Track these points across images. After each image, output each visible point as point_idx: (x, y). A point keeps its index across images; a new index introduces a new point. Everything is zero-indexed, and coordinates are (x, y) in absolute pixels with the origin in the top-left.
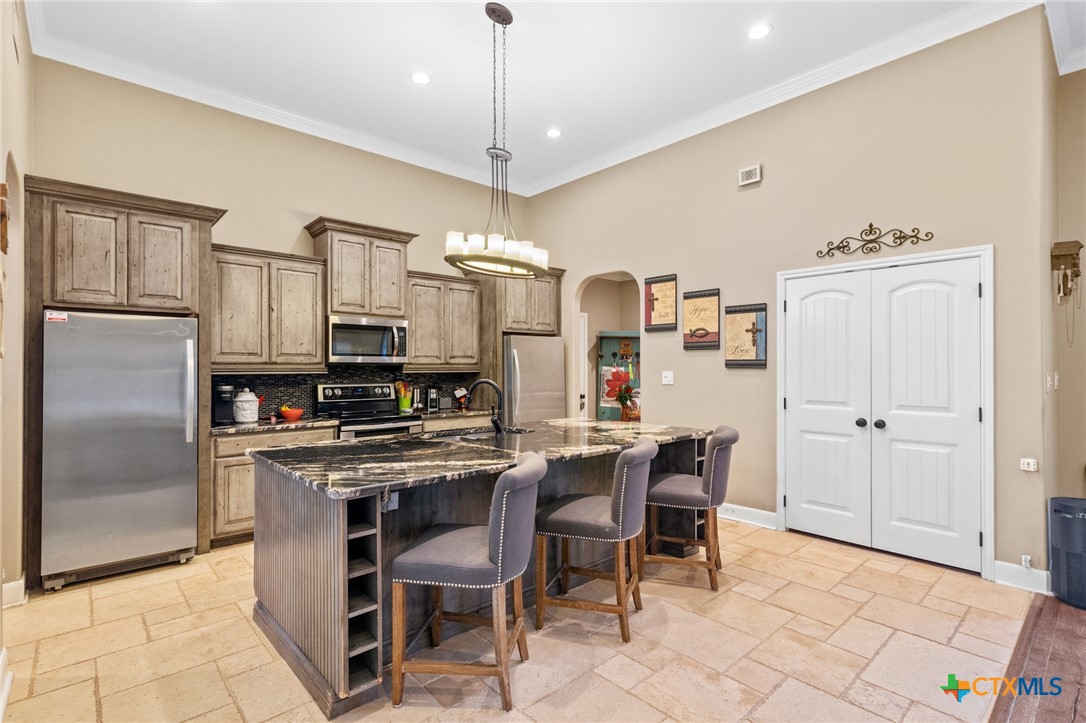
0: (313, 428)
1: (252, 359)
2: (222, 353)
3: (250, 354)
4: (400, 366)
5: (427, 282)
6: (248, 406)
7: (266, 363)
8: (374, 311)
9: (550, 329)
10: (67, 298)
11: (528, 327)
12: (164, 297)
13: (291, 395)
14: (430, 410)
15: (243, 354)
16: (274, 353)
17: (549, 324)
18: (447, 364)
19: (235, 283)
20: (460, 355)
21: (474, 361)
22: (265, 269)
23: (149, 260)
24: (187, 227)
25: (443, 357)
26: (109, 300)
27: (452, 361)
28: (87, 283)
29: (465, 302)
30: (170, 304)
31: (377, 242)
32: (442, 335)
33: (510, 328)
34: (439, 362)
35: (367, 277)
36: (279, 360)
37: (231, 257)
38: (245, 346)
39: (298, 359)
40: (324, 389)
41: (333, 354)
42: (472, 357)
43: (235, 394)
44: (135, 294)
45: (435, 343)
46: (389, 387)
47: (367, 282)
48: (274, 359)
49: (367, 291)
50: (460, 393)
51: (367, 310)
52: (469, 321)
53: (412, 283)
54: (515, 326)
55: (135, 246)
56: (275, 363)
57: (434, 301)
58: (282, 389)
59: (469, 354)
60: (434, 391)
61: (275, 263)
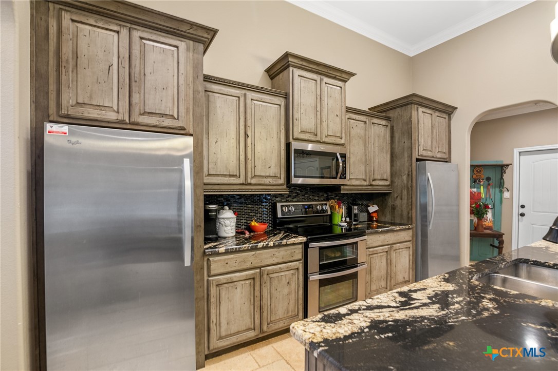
1: (233, 180)
2: (209, 175)
3: (231, 176)
4: (337, 188)
5: (357, 117)
7: (243, 184)
8: (325, 139)
9: (446, 157)
10: (71, 112)
11: (432, 155)
12: (162, 115)
14: (354, 223)
15: (225, 176)
16: (249, 175)
18: (371, 185)
19: (219, 111)
20: (379, 178)
21: (387, 183)
22: (242, 99)
23: (148, 77)
24: (182, 45)
25: (368, 180)
27: (374, 183)
28: (91, 97)
29: (382, 135)
30: (167, 122)
31: (326, 80)
32: (366, 162)
33: (422, 155)
34: (365, 183)
35: (318, 109)
36: (253, 181)
37: (215, 87)
38: (227, 169)
39: (267, 181)
40: (282, 206)
41: (295, 176)
42: (386, 180)
44: (136, 111)
45: (363, 168)
46: (327, 205)
47: (319, 113)
48: (249, 181)
49: (319, 121)
50: (373, 209)
51: (318, 139)
52: (385, 151)
53: (347, 117)
55: (136, 62)
56: (250, 184)
57: (362, 133)
58: (250, 206)
60: (356, 207)
61: (250, 95)
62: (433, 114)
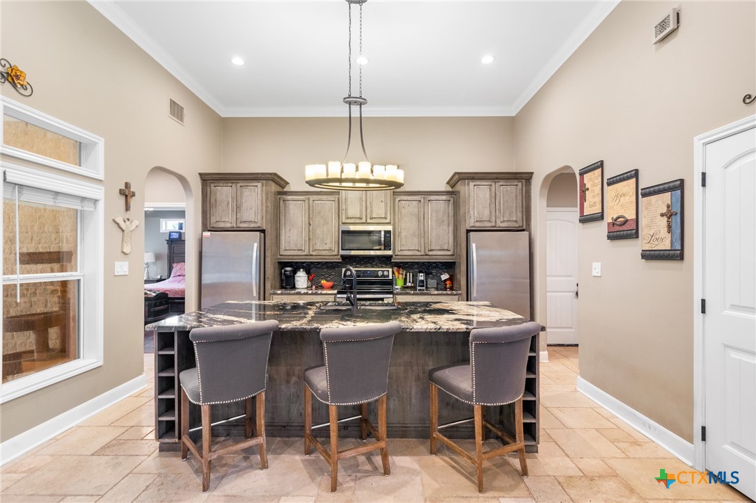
0: (321, 294)
1: (300, 253)
2: (286, 250)
3: (299, 250)
4: (389, 257)
5: (410, 198)
6: (301, 279)
7: (307, 255)
8: (369, 221)
9: (518, 225)
10: (214, 226)
11: (493, 224)
12: (250, 222)
13: (330, 275)
14: (419, 288)
15: (295, 250)
16: (311, 249)
17: (516, 221)
18: (426, 255)
19: (291, 211)
20: (438, 248)
21: (450, 253)
22: (307, 202)
23: (244, 204)
24: (259, 185)
25: (423, 250)
26: (229, 225)
27: (430, 253)
28: (221, 218)
29: (442, 209)
30: (253, 225)
32: (423, 234)
33: (473, 227)
34: (419, 254)
35: (364, 199)
36: (314, 253)
37: (289, 197)
38: (296, 246)
39: (324, 253)
41: (342, 250)
42: (448, 250)
43: (295, 272)
44: (239, 222)
45: (416, 240)
46: (388, 271)
47: (364, 203)
48: (311, 253)
49: (364, 208)
50: (445, 277)
51: (364, 221)
52: (446, 223)
53: (398, 199)
54: (478, 224)
55: (238, 198)
56: (312, 255)
57: (416, 211)
58: (325, 270)
59: (446, 248)
60: (422, 274)
61: (312, 198)
62: (493, 184)
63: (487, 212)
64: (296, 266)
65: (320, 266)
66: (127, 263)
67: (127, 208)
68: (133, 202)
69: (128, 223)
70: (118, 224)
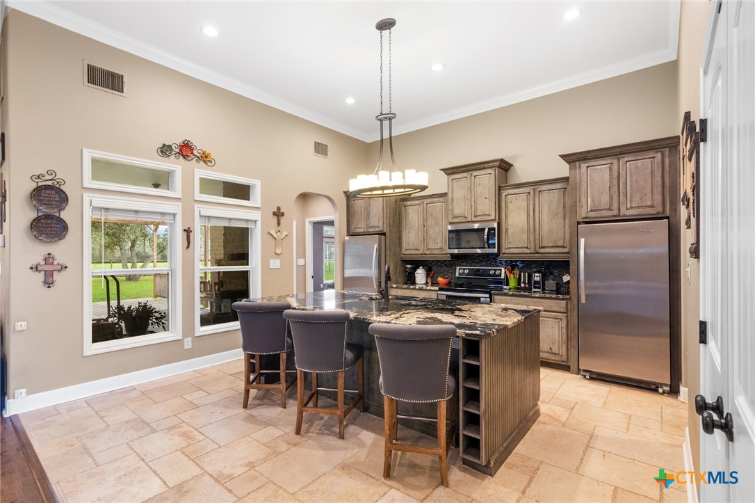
1: (417, 252)
2: (407, 249)
3: (416, 249)
4: (495, 256)
5: (517, 191)
6: (420, 275)
7: (423, 254)
8: (474, 219)
9: (655, 212)
10: (353, 231)
11: (616, 213)
12: (375, 227)
14: (534, 290)
15: (414, 250)
16: (425, 249)
17: (652, 206)
18: (537, 253)
19: (410, 215)
20: (551, 245)
21: (566, 250)
22: (422, 205)
25: (533, 247)
26: (362, 230)
27: (542, 250)
29: (556, 199)
30: (377, 230)
32: (532, 230)
33: (586, 218)
34: (529, 251)
35: (469, 198)
36: (427, 252)
37: (409, 203)
38: (414, 246)
39: (436, 252)
40: (460, 269)
41: (450, 248)
42: (563, 247)
43: (415, 269)
44: (369, 227)
45: (525, 236)
46: (501, 270)
47: (469, 201)
49: (469, 207)
51: (469, 219)
53: (505, 194)
56: (426, 254)
57: (524, 204)
59: (561, 244)
60: (538, 275)
61: (426, 201)
62: (615, 162)
63: (605, 199)
64: (417, 264)
65: (439, 264)
66: (279, 260)
67: (279, 224)
68: (283, 220)
69: (279, 233)
70: (271, 235)
